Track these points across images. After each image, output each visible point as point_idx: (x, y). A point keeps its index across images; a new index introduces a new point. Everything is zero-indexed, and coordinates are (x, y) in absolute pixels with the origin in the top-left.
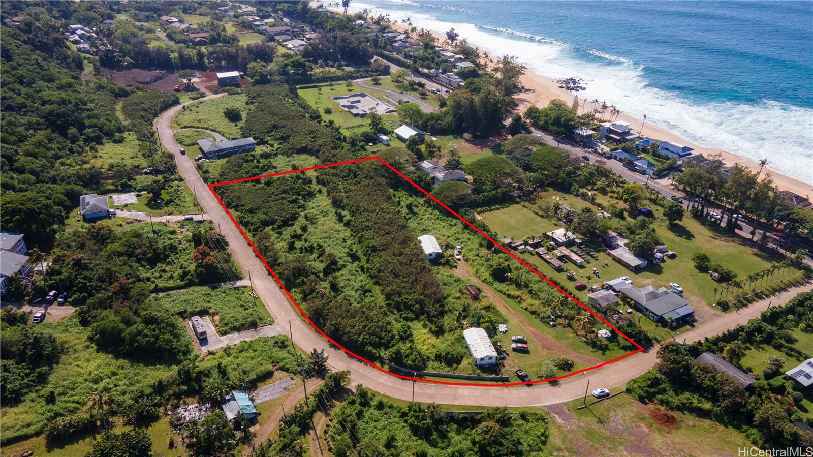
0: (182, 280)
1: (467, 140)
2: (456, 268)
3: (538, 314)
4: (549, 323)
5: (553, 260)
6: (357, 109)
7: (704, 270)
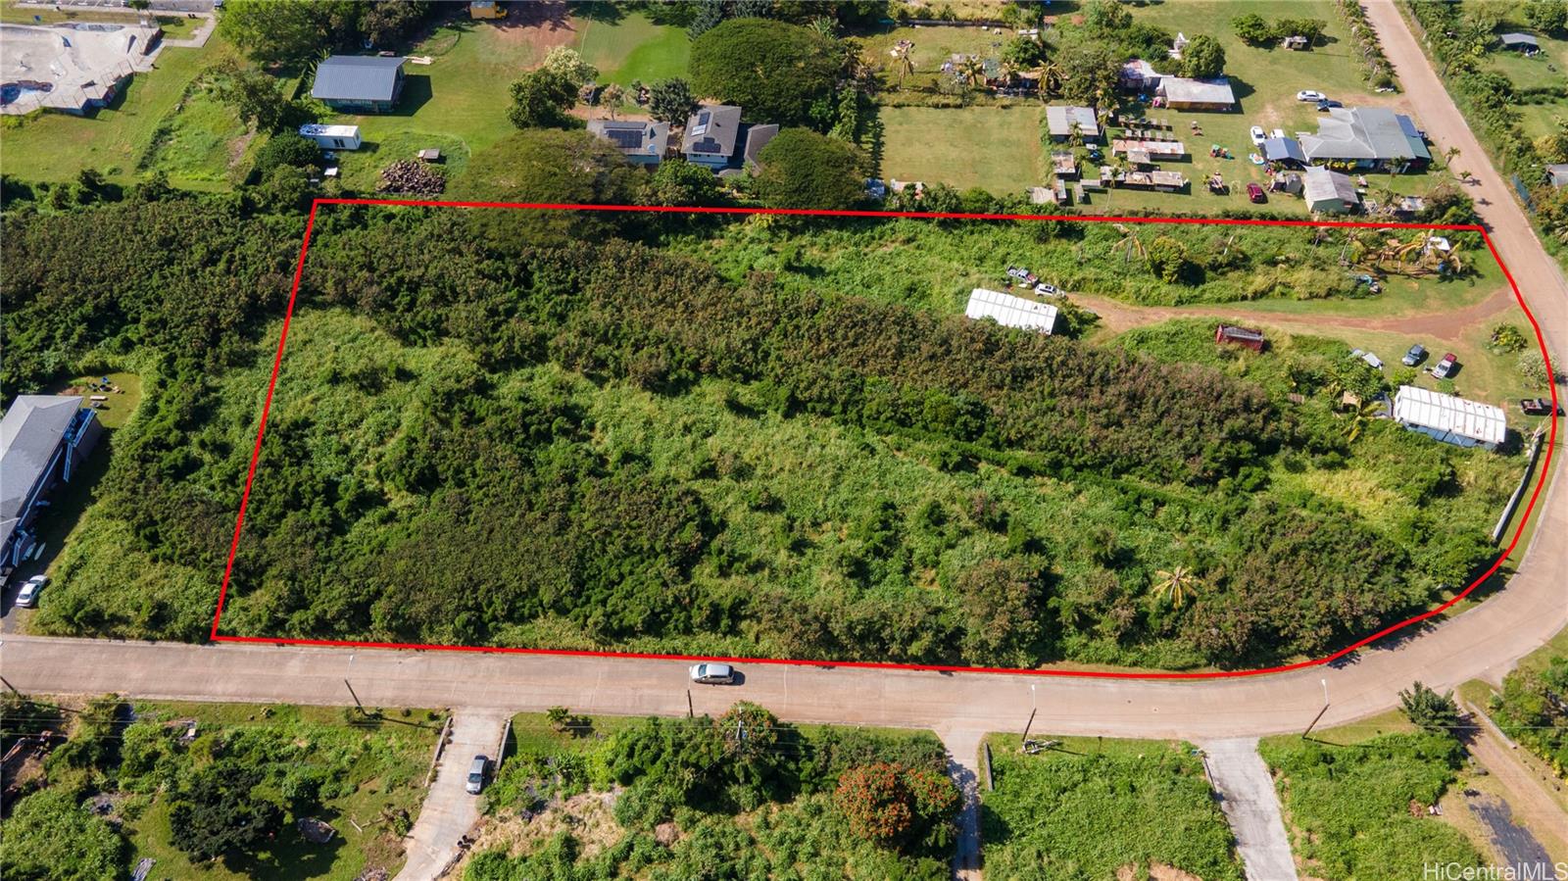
2: (1098, 318)
3: (1338, 291)
4: (1369, 293)
5: (1157, 178)
6: (45, 87)
7: (1270, 43)
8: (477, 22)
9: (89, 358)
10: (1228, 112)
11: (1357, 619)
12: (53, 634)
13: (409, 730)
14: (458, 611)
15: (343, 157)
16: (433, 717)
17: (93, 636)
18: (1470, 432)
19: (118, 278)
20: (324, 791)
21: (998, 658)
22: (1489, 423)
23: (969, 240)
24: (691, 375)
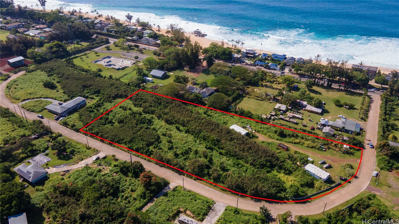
0: (144, 199)
1: (187, 71)
2: (258, 137)
3: (315, 148)
4: (322, 150)
5: (291, 120)
6: (115, 65)
7: (341, 106)
8: (185, 70)
9: (92, 96)
10: (319, 115)
11: (262, 193)
12: (60, 124)
13: (93, 151)
14: (111, 138)
15: (148, 83)
16: (97, 151)
17: (65, 126)
18: (318, 175)
19: (102, 87)
20: (75, 152)
21: (190, 176)
22: (324, 175)
23: (243, 119)
24: (175, 123)
